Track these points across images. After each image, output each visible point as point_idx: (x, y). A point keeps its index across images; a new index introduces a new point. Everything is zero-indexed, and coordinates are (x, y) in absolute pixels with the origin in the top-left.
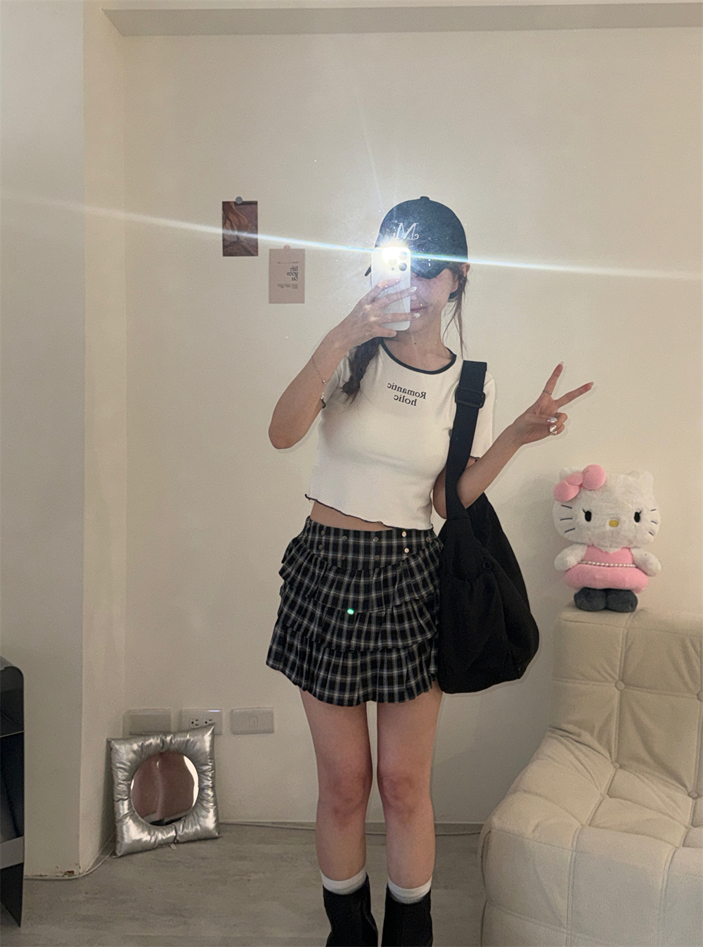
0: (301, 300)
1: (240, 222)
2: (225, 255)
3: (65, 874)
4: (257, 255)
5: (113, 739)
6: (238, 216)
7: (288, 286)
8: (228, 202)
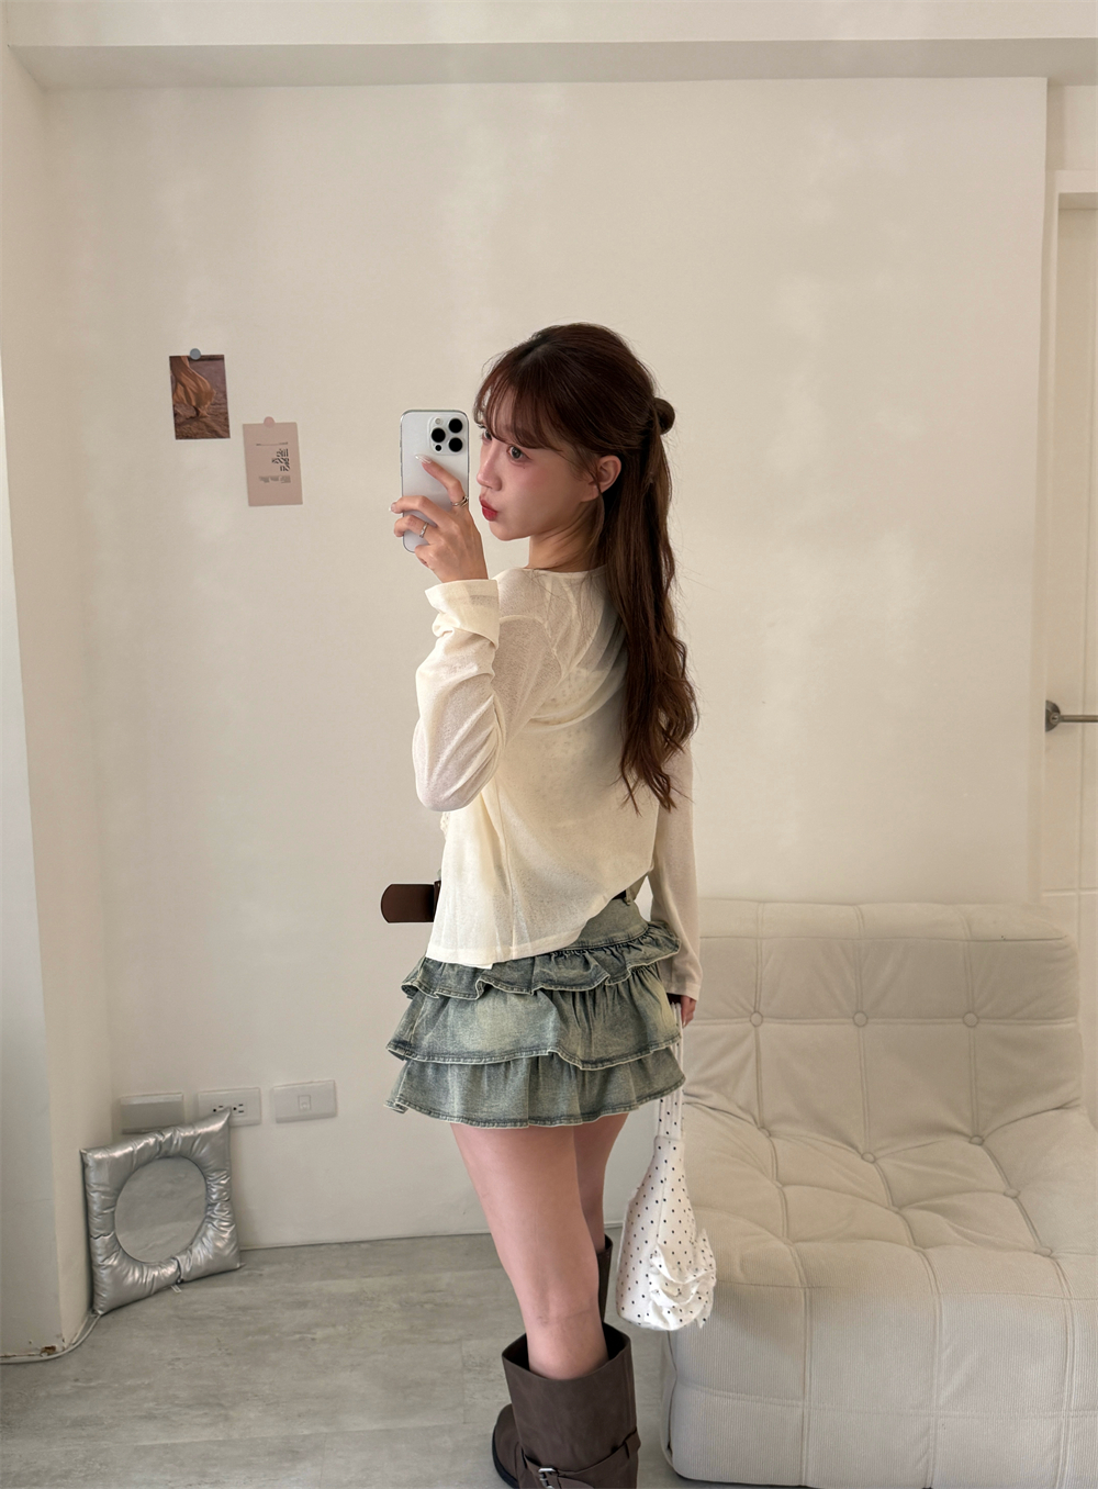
0: (296, 499)
1: (197, 384)
2: (180, 435)
3: (43, 1352)
4: (228, 437)
5: (88, 1150)
6: (193, 377)
7: (275, 479)
8: (179, 357)
